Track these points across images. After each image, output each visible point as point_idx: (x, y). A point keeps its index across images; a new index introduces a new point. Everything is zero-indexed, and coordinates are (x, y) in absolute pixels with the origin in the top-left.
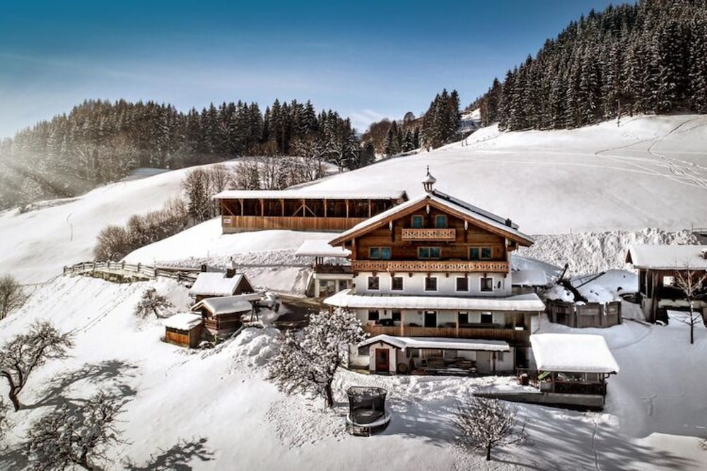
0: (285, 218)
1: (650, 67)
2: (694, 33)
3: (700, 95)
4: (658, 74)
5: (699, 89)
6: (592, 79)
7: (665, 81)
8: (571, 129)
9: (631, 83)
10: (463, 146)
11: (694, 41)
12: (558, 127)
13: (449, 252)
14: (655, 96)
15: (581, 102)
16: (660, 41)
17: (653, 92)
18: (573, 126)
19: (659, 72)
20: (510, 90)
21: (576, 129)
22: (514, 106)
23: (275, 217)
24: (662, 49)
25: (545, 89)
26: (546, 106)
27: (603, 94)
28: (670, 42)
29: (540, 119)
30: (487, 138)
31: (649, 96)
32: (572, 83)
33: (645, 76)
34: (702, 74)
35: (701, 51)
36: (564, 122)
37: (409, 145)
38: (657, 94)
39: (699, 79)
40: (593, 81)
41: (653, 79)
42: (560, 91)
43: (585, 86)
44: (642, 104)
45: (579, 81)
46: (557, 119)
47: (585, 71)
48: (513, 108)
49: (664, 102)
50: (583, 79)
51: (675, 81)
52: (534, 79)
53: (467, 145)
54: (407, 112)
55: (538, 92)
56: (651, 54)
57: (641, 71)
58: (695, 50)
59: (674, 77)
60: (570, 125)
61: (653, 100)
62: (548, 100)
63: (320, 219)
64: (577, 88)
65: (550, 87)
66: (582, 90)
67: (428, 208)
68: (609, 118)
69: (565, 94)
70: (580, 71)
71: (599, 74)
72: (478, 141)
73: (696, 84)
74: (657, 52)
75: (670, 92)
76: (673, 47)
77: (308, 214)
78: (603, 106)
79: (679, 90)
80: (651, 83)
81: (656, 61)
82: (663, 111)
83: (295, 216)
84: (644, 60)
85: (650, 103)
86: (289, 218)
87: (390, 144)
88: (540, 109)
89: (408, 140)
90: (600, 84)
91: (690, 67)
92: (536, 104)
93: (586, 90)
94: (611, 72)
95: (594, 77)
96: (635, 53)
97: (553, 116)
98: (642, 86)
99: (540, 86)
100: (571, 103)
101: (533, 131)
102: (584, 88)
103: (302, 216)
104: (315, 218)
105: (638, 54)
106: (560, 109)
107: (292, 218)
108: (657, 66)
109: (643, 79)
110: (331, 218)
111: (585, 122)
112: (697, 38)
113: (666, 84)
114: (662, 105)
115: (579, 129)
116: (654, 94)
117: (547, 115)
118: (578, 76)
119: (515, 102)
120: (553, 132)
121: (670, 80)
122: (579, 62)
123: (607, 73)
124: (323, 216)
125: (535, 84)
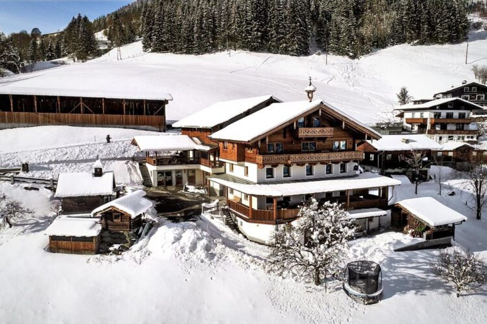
0: (62, 114)
1: (247, 20)
2: (270, 3)
3: (273, 41)
4: (251, 26)
5: (272, 38)
6: (210, 23)
7: (255, 31)
8: (197, 55)
9: (236, 29)
10: (118, 59)
11: (270, 8)
12: (188, 53)
13: (321, 145)
14: (250, 40)
15: (204, 37)
16: (252, 4)
17: (249, 37)
18: (198, 53)
19: (252, 24)
20: (150, 22)
21: (200, 55)
22: (155, 34)
23: (51, 114)
24: (253, 10)
25: (178, 25)
26: (179, 37)
27: (218, 34)
28: (257, 6)
29: (175, 46)
30: (135, 55)
31: (245, 39)
32: (197, 24)
33: (243, 26)
34: (275, 29)
35: (274, 15)
36: (192, 50)
37: (52, 55)
38: (250, 38)
39: (273, 32)
40: (211, 24)
41: (248, 28)
42: (188, 27)
43: (206, 27)
44: (243, 43)
45: (201, 23)
46: (187, 47)
47: (205, 17)
48: (154, 35)
49: (255, 44)
50: (204, 22)
51: (260, 31)
52: (169, 17)
53: (121, 59)
54: (34, 28)
55: (173, 26)
56: (247, 12)
57: (241, 22)
58: (270, 14)
59: (260, 29)
60: (197, 52)
61: (248, 41)
62: (180, 33)
63: (98, 115)
64: (201, 28)
65: (181, 25)
66: (204, 29)
67: (320, 112)
68: (221, 50)
69: (192, 30)
70: (202, 17)
71: (214, 21)
72: (129, 57)
73: (272, 35)
74: (250, 12)
75: (257, 38)
76: (259, 10)
77: (86, 111)
78: (218, 42)
79: (262, 37)
80: (247, 31)
81: (250, 17)
82: (254, 49)
83: (72, 113)
84: (243, 15)
85: (247, 43)
86: (66, 114)
87: (35, 52)
88: (175, 39)
89: (50, 50)
90: (215, 27)
91: (268, 24)
92: (172, 34)
93: (206, 30)
94: (223, 20)
95: (211, 21)
96: (237, 9)
97: (184, 44)
98: (242, 32)
99: (174, 22)
100: (197, 37)
101: (169, 53)
102: (206, 28)
103: (80, 112)
104: (94, 115)
105: (240, 11)
106: (189, 41)
107: (69, 114)
108: (251, 21)
109: (242, 27)
110: (109, 115)
111: (206, 51)
112: (272, 7)
113: (256, 33)
114: (254, 45)
115: (202, 55)
116: (249, 38)
117: (180, 44)
118: (201, 20)
119: (155, 31)
120: (184, 55)
121: (258, 30)
122: (201, 10)
123: (220, 20)
124: (101, 112)
125: (170, 20)
